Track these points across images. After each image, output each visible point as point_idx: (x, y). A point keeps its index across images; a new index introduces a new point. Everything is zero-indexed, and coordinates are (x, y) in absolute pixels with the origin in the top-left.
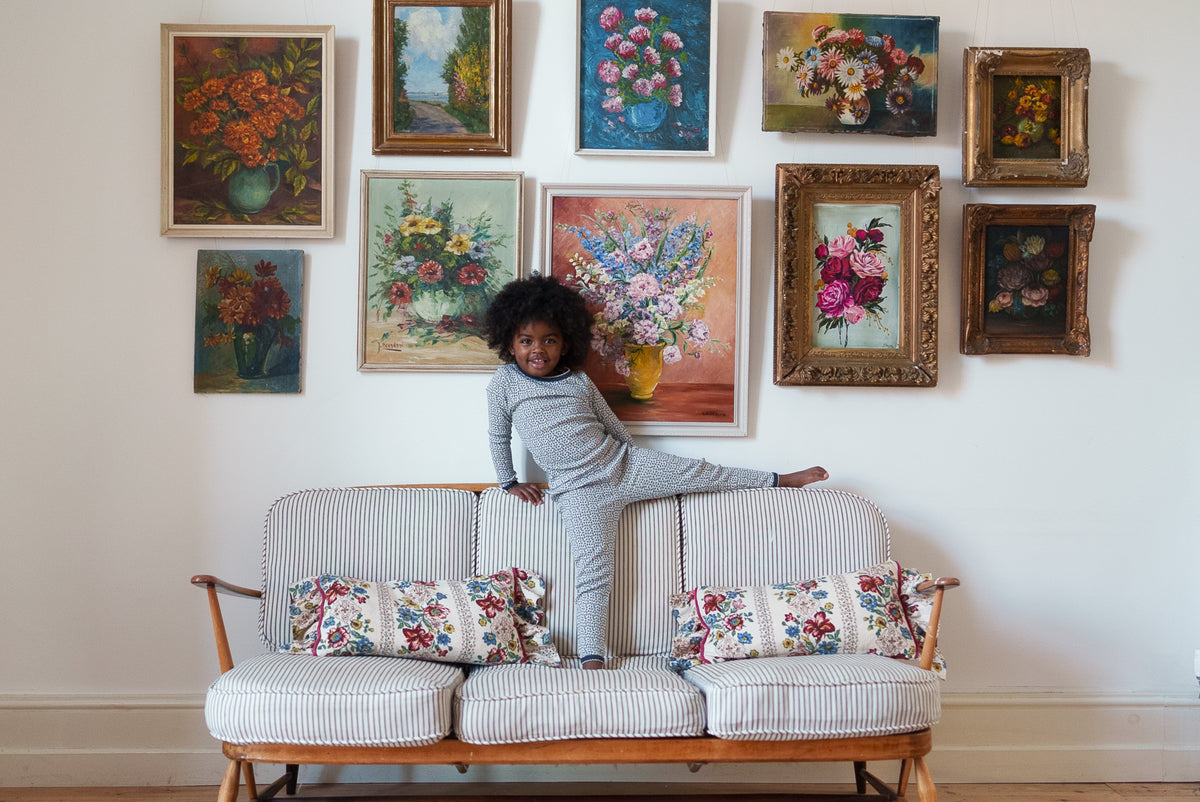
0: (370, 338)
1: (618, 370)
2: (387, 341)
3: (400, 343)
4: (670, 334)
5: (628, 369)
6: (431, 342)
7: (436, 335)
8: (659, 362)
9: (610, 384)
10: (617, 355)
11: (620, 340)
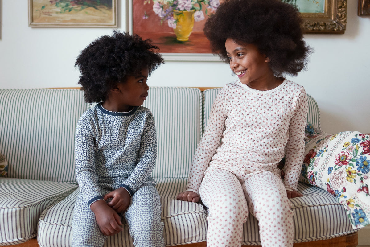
0: (35, 9)
1: (170, 25)
2: (44, 10)
3: (51, 11)
4: (198, 5)
5: (175, 24)
6: (68, 11)
7: (70, 7)
8: (192, 21)
9: (165, 32)
10: (169, 17)
11: (171, 8)
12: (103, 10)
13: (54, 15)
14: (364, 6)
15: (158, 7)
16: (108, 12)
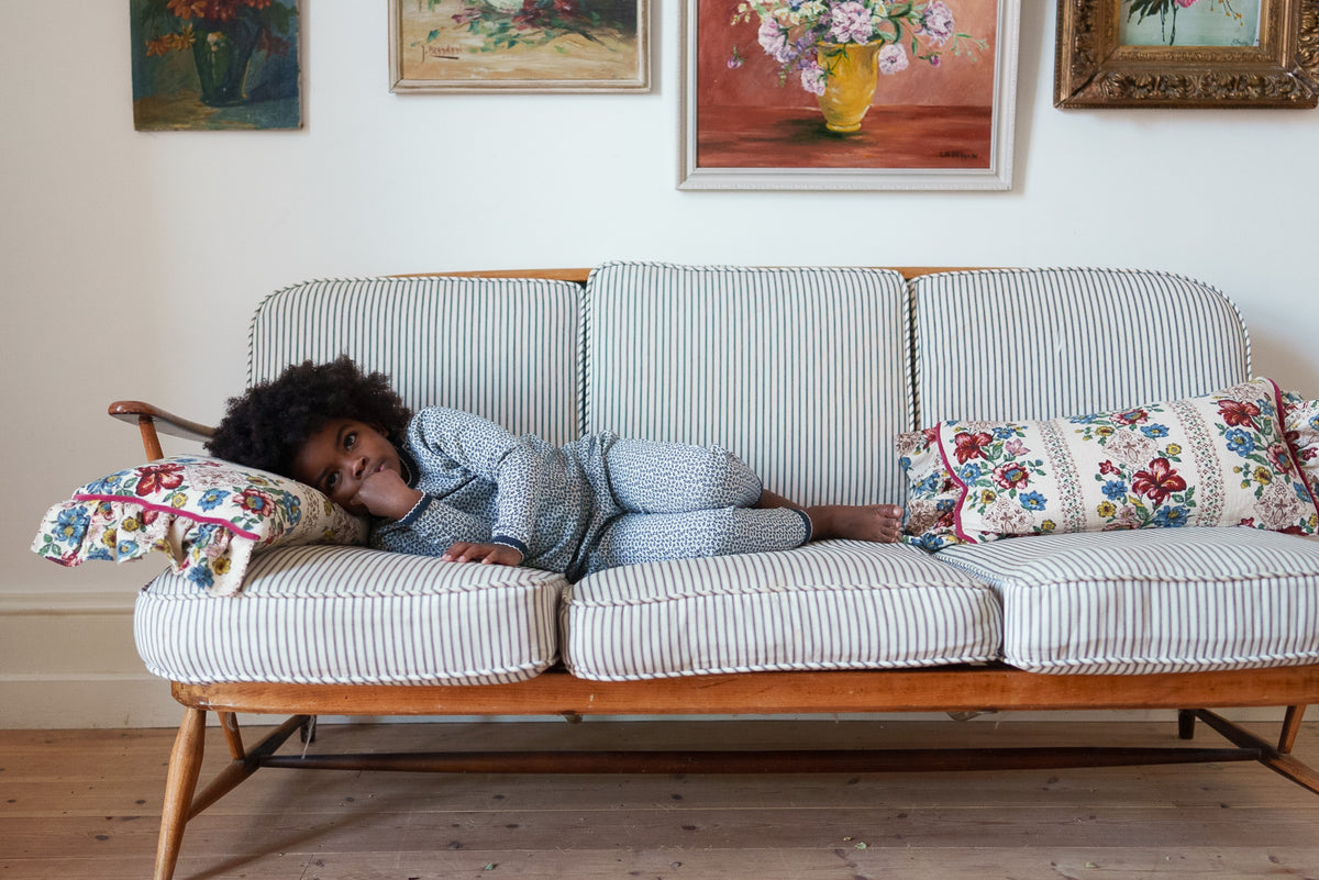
0: (408, 39)
1: (806, 86)
2: (435, 44)
3: (456, 46)
4: (890, 25)
5: (822, 83)
6: (506, 44)
7: (513, 32)
8: (872, 72)
9: (792, 107)
10: (804, 61)
11: (810, 35)
12: (610, 42)
13: (464, 57)
15: (774, 31)
16: (623, 47)
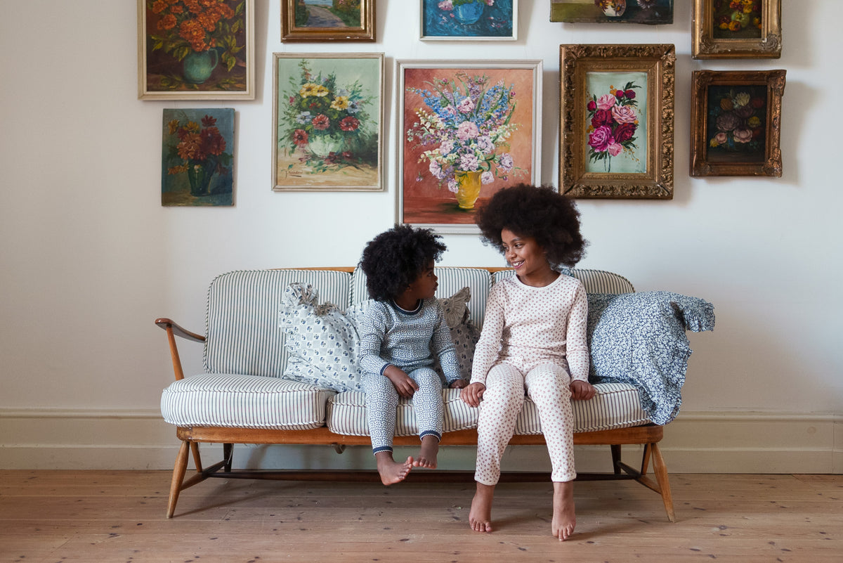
0: (280, 168)
1: (450, 189)
2: (291, 170)
3: (300, 171)
4: (486, 163)
5: (457, 188)
6: (322, 170)
7: (325, 165)
8: (478, 183)
9: (444, 198)
10: (449, 179)
11: (452, 168)
12: (366, 170)
13: (304, 176)
14: (695, 165)
15: (436, 166)
16: (372, 172)
